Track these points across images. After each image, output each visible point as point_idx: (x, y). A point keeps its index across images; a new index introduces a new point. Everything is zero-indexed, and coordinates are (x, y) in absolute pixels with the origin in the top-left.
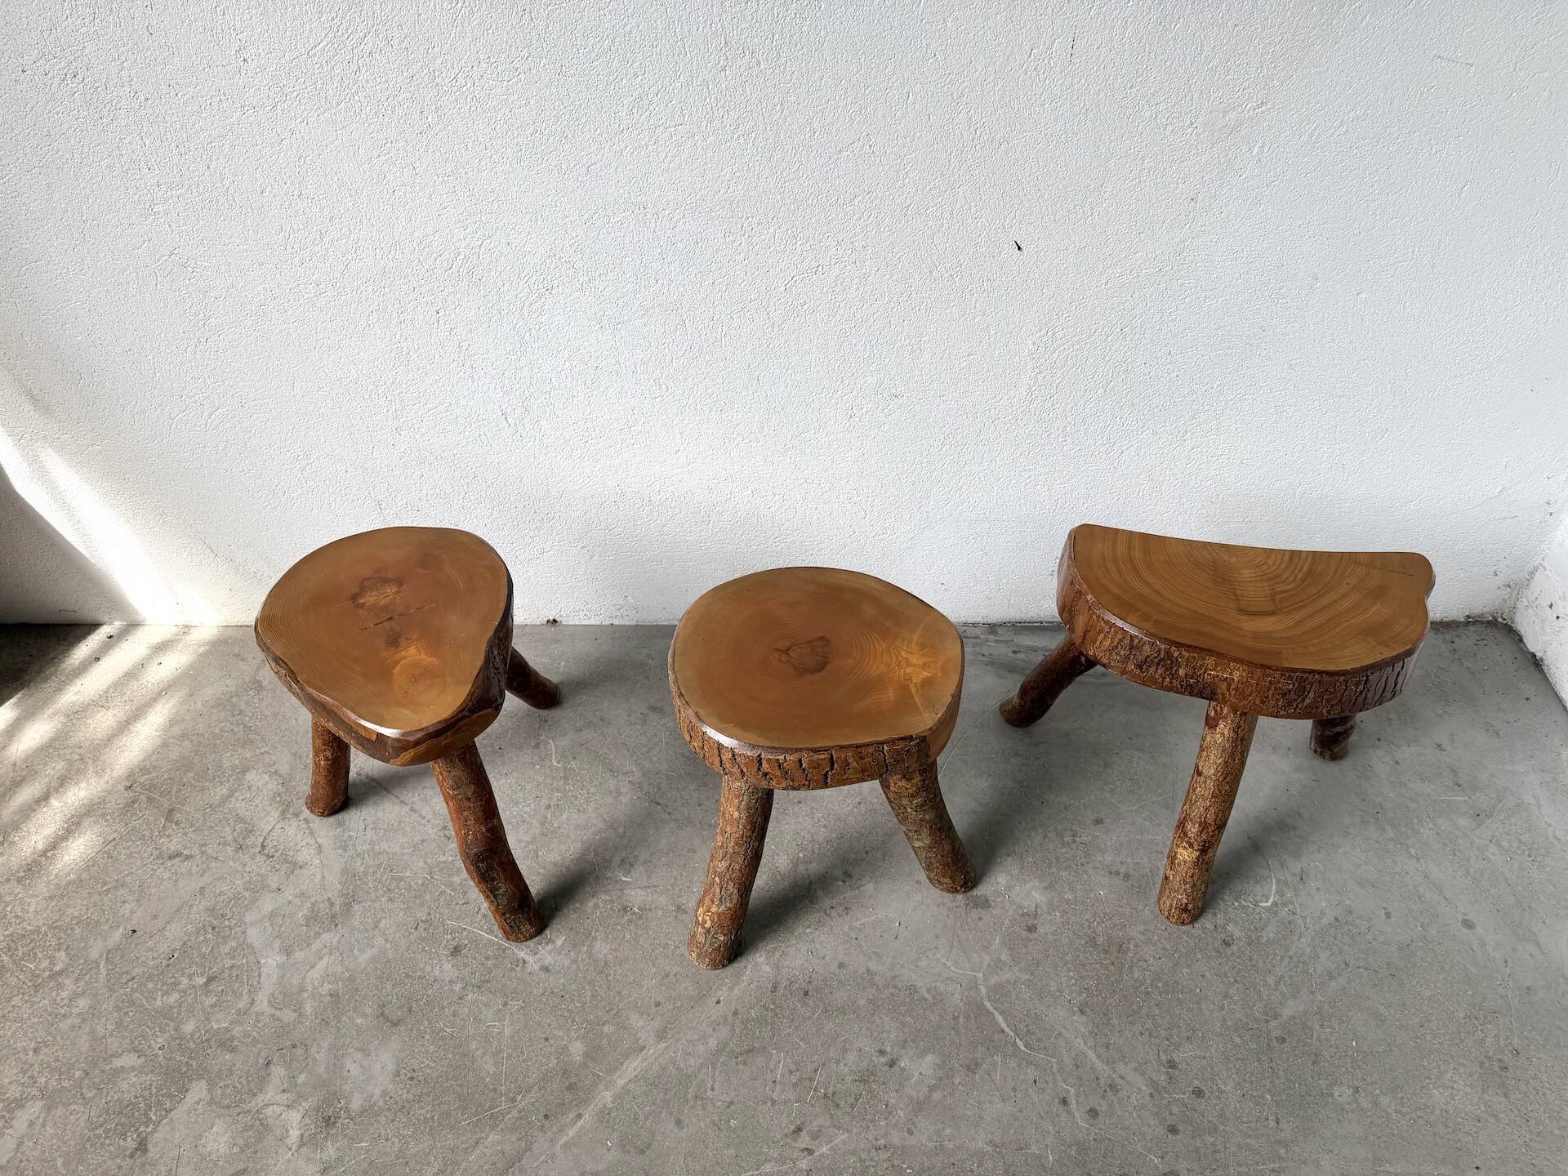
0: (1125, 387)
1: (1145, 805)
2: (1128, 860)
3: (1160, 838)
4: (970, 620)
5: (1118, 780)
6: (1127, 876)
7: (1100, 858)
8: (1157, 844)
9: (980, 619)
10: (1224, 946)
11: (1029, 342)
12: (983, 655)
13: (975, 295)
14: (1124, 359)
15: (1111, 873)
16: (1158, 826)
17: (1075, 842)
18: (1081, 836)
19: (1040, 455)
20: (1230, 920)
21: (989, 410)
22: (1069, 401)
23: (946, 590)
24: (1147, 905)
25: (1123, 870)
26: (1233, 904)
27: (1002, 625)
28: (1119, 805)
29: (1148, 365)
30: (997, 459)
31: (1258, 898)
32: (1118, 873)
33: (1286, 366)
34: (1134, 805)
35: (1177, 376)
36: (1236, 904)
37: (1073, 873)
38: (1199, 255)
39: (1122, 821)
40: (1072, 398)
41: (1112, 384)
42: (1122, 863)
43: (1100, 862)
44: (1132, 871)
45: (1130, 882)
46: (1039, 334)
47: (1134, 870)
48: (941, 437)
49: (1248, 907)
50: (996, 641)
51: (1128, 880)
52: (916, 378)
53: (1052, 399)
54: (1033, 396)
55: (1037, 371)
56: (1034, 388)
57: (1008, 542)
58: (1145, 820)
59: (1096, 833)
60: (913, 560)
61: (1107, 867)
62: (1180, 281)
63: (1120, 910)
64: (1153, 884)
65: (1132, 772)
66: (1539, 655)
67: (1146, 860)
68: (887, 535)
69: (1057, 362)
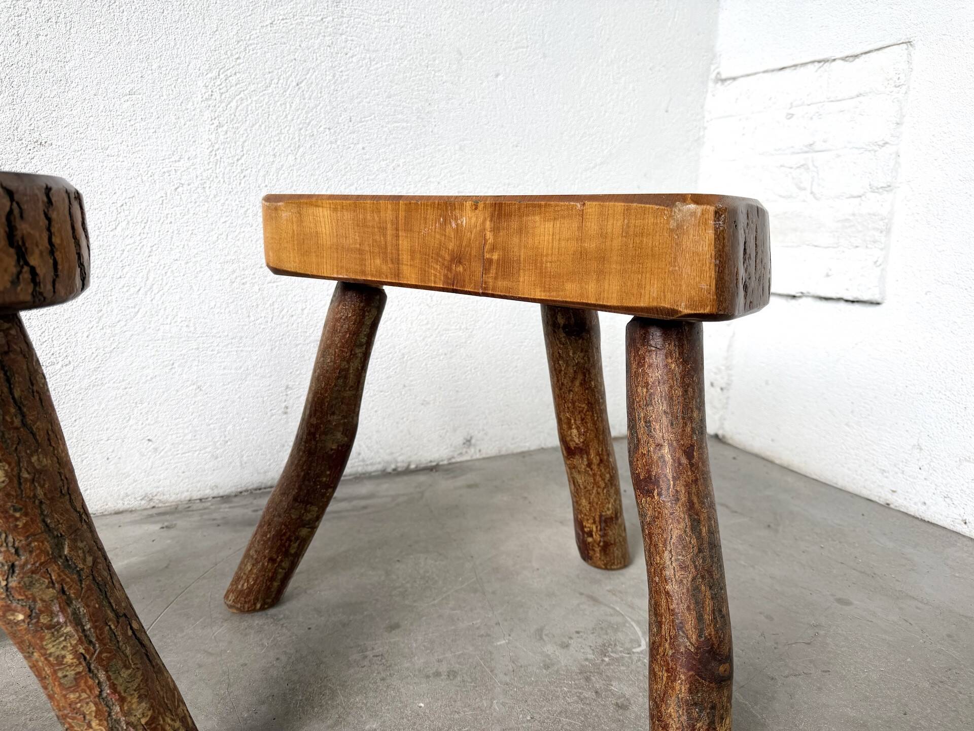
0: (314, 157)
1: (449, 596)
2: (447, 655)
3: (479, 621)
4: (196, 495)
5: (408, 582)
6: (452, 674)
7: (407, 665)
8: (478, 628)
9: (208, 492)
10: (621, 711)
11: (200, 83)
12: (214, 520)
13: (125, 13)
14: (307, 121)
15: (428, 677)
16: (471, 610)
17: (366, 657)
18: (373, 649)
19: (241, 241)
20: (609, 679)
21: (168, 171)
22: (259, 167)
23: (156, 449)
24: (493, 698)
25: (444, 668)
26: (603, 660)
27: (239, 494)
28: (415, 604)
29: (332, 131)
30: (190, 244)
31: (628, 645)
32: (437, 674)
33: (457, 147)
34: (434, 600)
35: (363, 148)
36: (607, 659)
37: (371, 694)
38: (355, 9)
39: (424, 618)
40: (261, 163)
41: (301, 150)
42: (439, 661)
43: (408, 669)
44: (457, 666)
45: (459, 678)
46: (209, 75)
47: (459, 663)
48: (113, 208)
49: (623, 657)
50: (230, 507)
51: (455, 677)
52: (65, 120)
53: (240, 162)
54: (218, 157)
55: (216, 122)
56: (216, 146)
57: (224, 369)
58: (453, 609)
59: (392, 640)
60: (103, 406)
61: (420, 671)
62: (344, 37)
63: (457, 716)
64: (492, 671)
65: (421, 571)
66: (720, 433)
67: (471, 649)
68: (58, 367)
69: (237, 114)
